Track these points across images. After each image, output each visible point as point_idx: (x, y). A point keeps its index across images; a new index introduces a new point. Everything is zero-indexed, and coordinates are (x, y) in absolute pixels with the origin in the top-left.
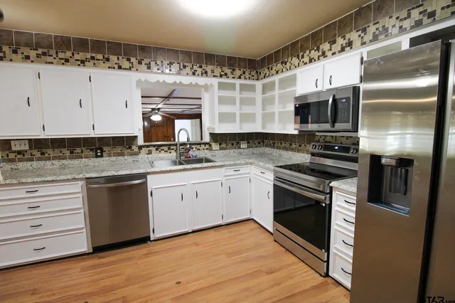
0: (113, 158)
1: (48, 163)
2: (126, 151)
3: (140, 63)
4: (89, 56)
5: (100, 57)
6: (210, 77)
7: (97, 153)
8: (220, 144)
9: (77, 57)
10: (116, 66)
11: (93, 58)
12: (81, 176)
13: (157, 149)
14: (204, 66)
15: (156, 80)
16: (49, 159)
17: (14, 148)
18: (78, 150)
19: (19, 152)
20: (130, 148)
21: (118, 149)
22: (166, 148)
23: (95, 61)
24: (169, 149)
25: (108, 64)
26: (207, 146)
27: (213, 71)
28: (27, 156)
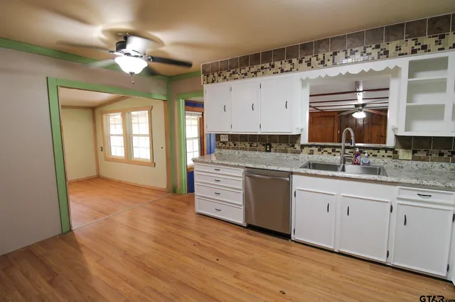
0: (278, 154)
1: (237, 152)
2: (289, 149)
3: (301, 62)
4: (260, 66)
5: (267, 65)
6: (394, 57)
7: (267, 148)
8: (414, 152)
9: (252, 70)
10: (279, 71)
11: (262, 68)
12: (243, 165)
13: (319, 150)
14: (383, 45)
15: (318, 76)
16: (237, 149)
17: (222, 140)
18: (255, 144)
19: (224, 143)
20: (293, 146)
21: (283, 146)
22: (330, 150)
23: (264, 70)
24: (334, 151)
25: (273, 70)
26: (390, 153)
27: (398, 48)
28: (227, 146)
